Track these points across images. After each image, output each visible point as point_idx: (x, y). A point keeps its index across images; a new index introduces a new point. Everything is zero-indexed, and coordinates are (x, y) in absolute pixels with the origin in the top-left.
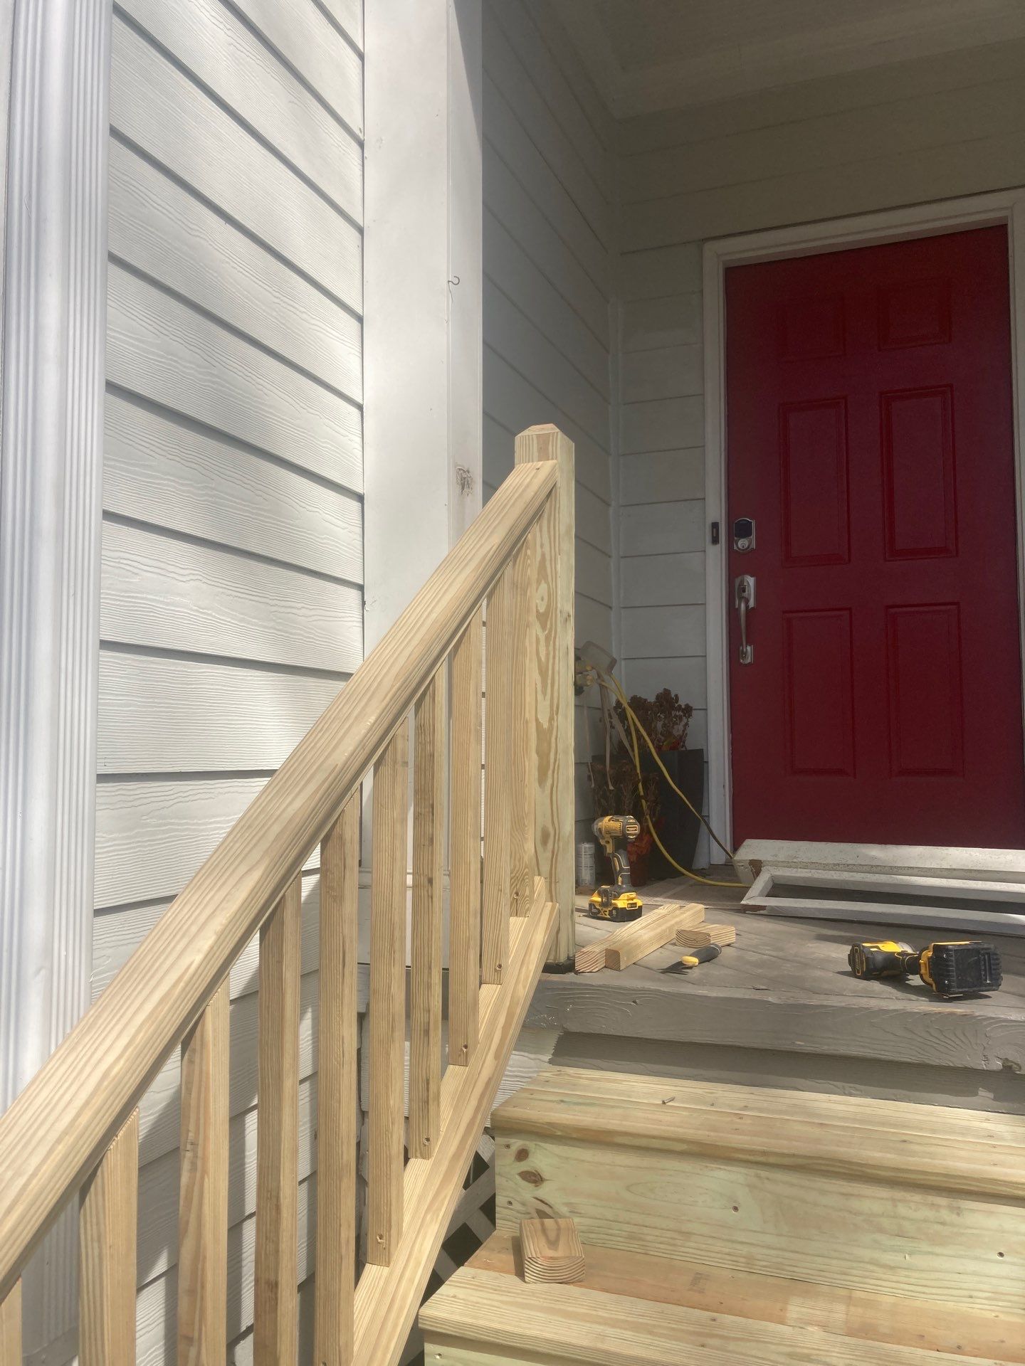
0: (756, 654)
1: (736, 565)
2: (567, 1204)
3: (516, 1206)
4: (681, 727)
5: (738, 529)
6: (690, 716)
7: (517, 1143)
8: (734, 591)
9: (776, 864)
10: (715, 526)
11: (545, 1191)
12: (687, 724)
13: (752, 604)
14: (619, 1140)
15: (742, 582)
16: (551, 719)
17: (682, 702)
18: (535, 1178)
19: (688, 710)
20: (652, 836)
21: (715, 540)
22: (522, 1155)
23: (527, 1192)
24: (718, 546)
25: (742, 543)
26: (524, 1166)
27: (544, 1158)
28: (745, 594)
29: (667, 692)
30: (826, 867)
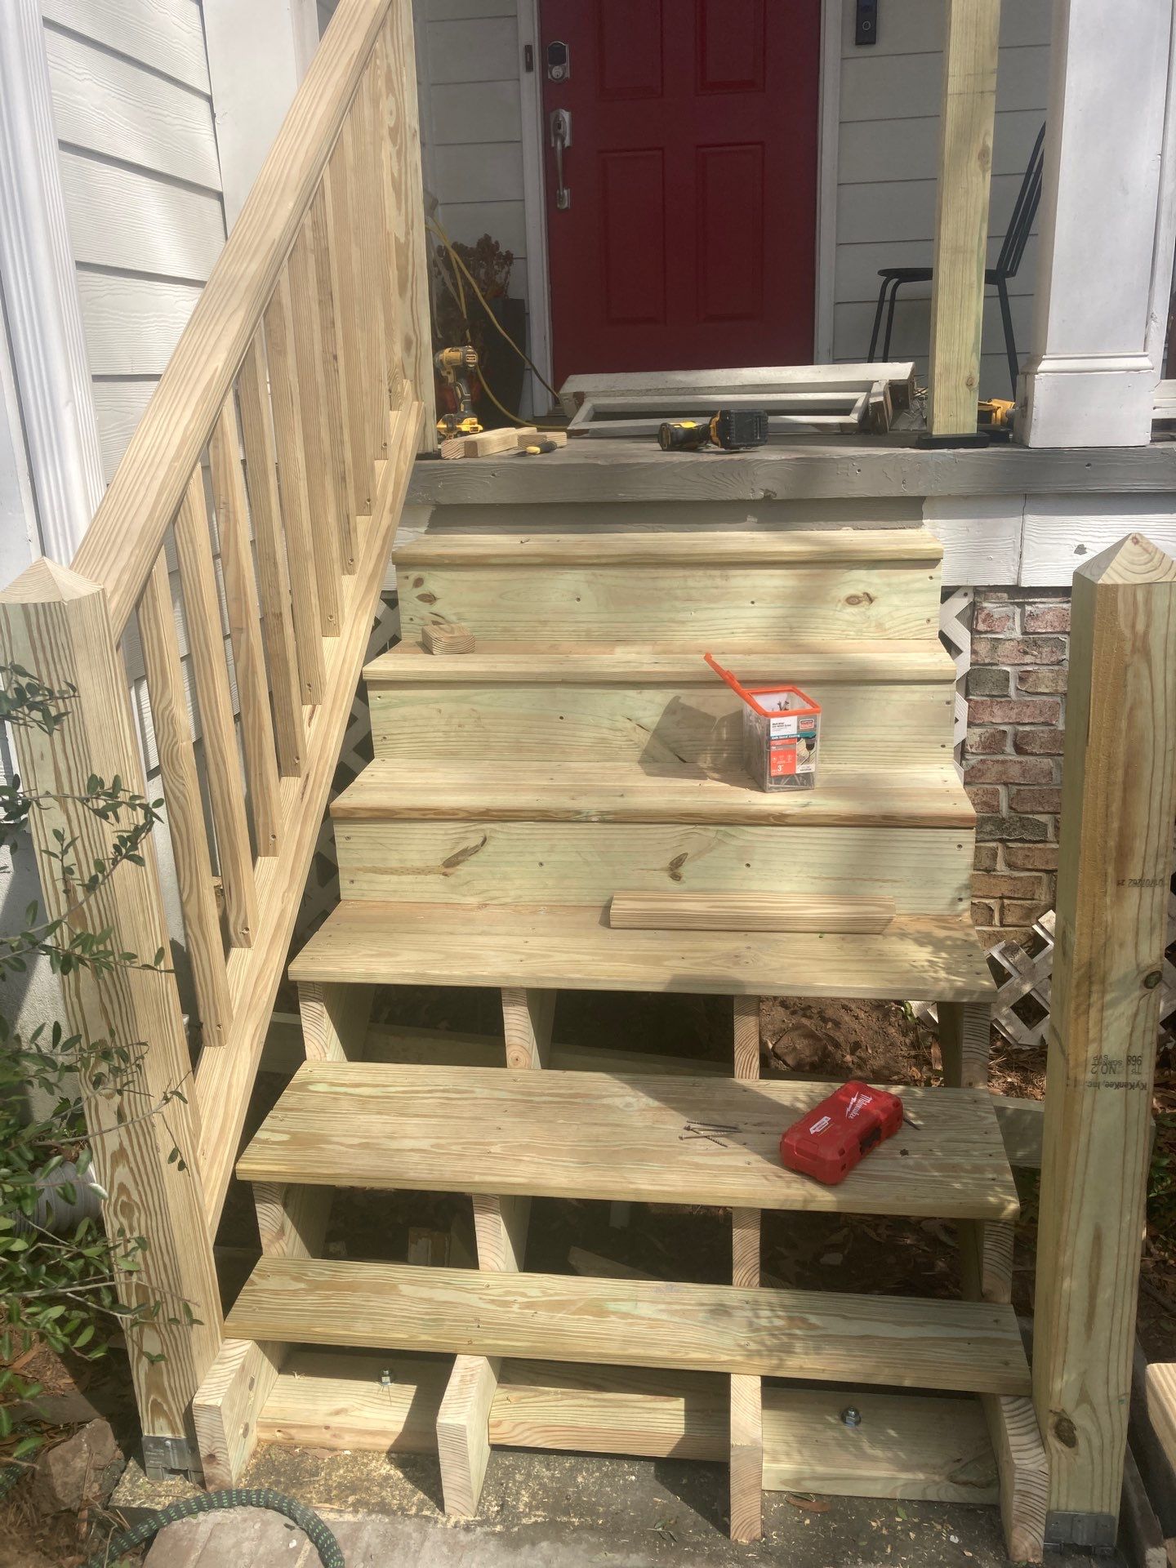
0: (573, 196)
1: (552, 96)
2: (455, 614)
3: (416, 621)
4: (503, 275)
5: (552, 56)
6: (511, 263)
7: (414, 574)
8: (550, 129)
9: (597, 394)
10: (528, 49)
11: (437, 607)
12: (508, 272)
13: (567, 143)
14: (494, 561)
15: (557, 117)
16: (407, 234)
17: (503, 250)
18: (429, 598)
19: (508, 258)
21: (529, 67)
22: (419, 582)
23: (425, 609)
24: (532, 74)
25: (557, 71)
26: (420, 591)
27: (436, 582)
28: (561, 131)
29: (487, 238)
30: (639, 393)
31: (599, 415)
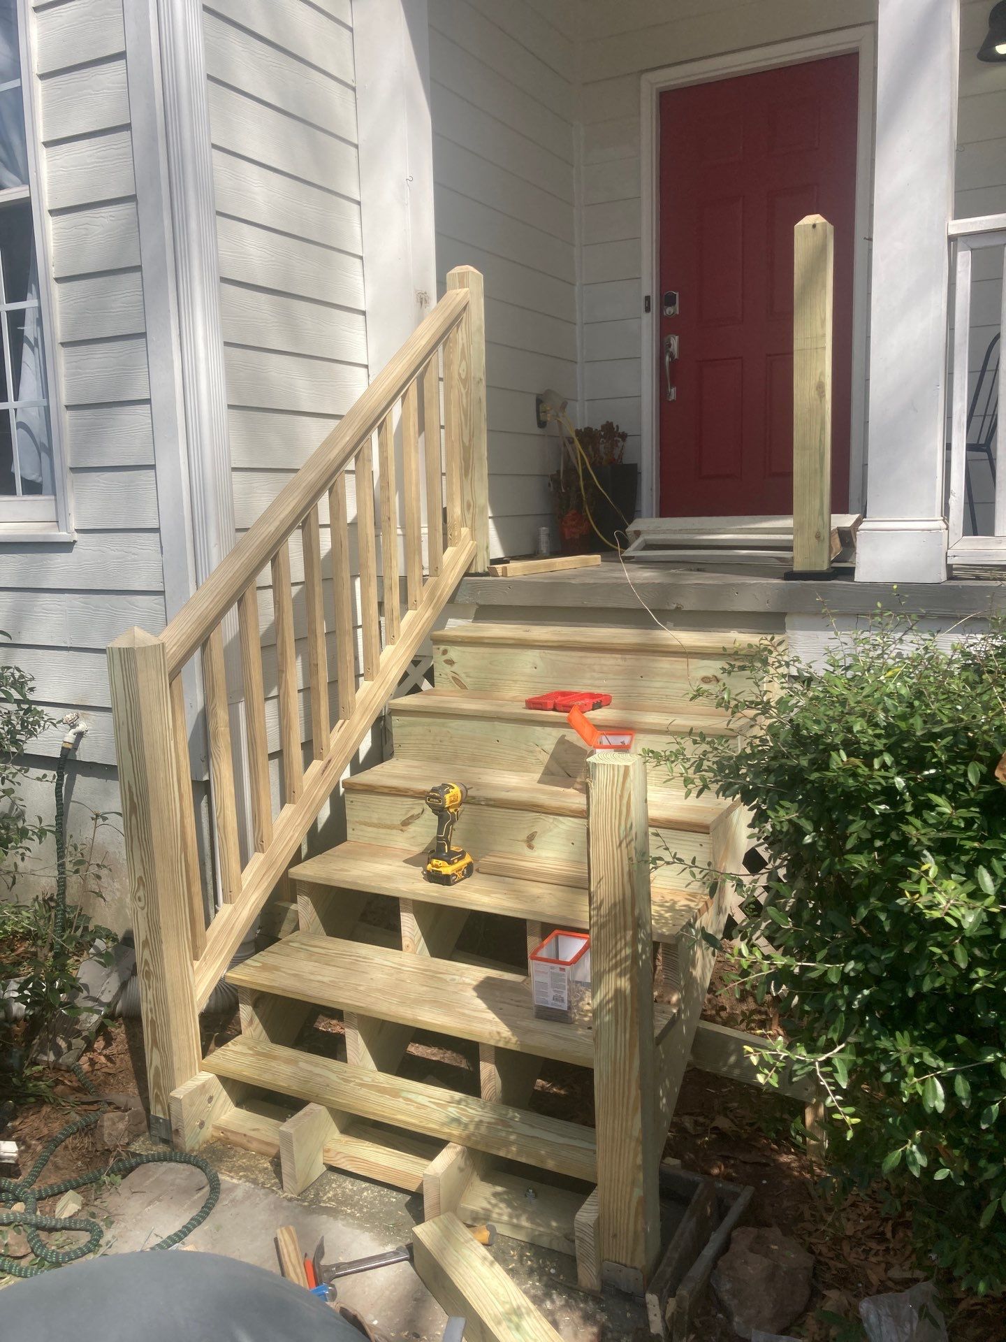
0: (678, 393)
1: (666, 327)
2: (465, 673)
3: (443, 676)
4: (619, 448)
5: (666, 300)
6: (627, 439)
7: (442, 647)
8: (663, 348)
9: (648, 532)
10: (648, 298)
11: (455, 668)
12: (623, 446)
13: (675, 355)
14: (486, 641)
15: (669, 340)
17: (621, 431)
18: (450, 662)
19: (624, 436)
20: (589, 522)
21: (648, 309)
22: (445, 652)
23: (448, 668)
24: (650, 314)
25: (669, 310)
26: (445, 657)
27: (454, 653)
28: (671, 350)
29: (610, 423)
31: (649, 546)
